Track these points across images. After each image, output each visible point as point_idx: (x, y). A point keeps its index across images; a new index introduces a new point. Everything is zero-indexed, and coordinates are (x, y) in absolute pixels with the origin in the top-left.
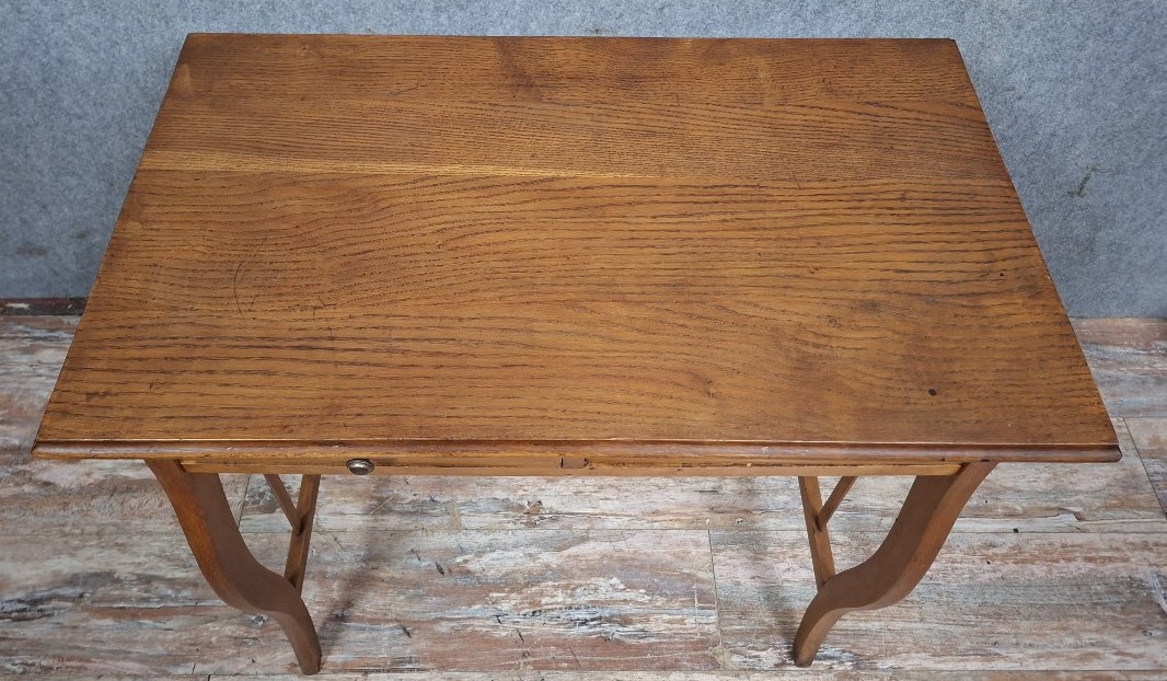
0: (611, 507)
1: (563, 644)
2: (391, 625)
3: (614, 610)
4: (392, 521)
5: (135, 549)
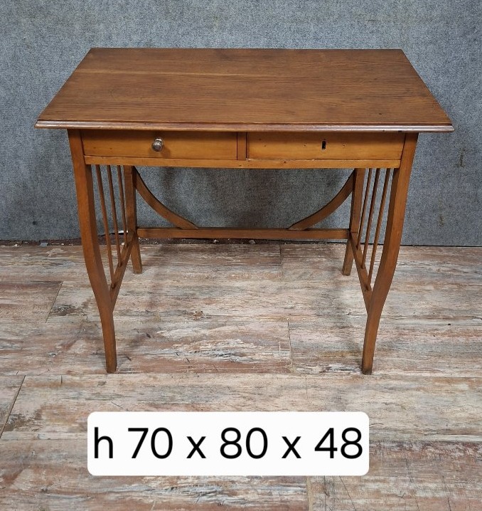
0: (239, 314)
1: (210, 363)
2: (122, 356)
3: (238, 351)
4: (126, 318)
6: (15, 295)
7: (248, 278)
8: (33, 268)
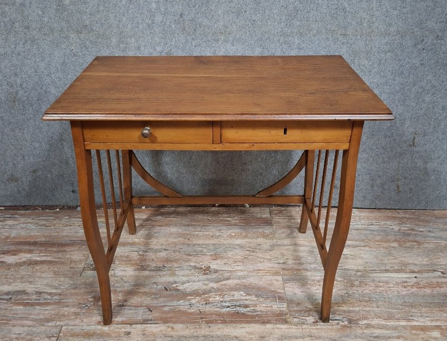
0: (240, 268)
1: (219, 314)
2: (144, 308)
3: (241, 303)
4: (146, 273)
5: (36, 283)
6: (55, 252)
7: (246, 237)
8: (71, 229)
